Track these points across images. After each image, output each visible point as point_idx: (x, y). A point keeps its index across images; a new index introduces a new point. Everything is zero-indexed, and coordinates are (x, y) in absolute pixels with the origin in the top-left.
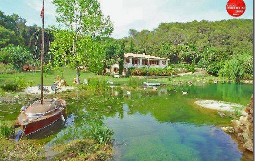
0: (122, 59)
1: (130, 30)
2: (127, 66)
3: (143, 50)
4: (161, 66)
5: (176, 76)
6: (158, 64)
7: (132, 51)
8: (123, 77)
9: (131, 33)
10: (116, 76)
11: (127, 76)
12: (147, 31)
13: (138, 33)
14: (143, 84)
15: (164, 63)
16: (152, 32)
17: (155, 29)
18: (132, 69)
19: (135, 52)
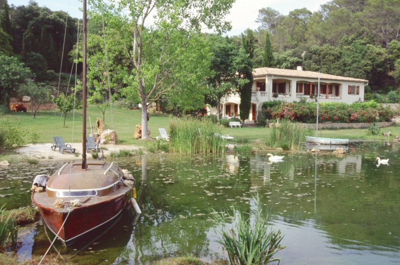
0: (247, 81)
1: (262, 11)
2: (259, 99)
3: (296, 59)
4: (346, 99)
5: (387, 123)
6: (337, 94)
7: (269, 62)
8: (251, 125)
9: (265, 20)
10: (232, 124)
11: (260, 123)
12: (304, 11)
13: (282, 18)
14: (304, 139)
15: (352, 90)
16: (316, 14)
17: (324, 7)
18: (272, 105)
19: (278, 64)
